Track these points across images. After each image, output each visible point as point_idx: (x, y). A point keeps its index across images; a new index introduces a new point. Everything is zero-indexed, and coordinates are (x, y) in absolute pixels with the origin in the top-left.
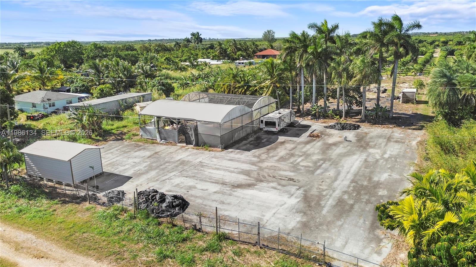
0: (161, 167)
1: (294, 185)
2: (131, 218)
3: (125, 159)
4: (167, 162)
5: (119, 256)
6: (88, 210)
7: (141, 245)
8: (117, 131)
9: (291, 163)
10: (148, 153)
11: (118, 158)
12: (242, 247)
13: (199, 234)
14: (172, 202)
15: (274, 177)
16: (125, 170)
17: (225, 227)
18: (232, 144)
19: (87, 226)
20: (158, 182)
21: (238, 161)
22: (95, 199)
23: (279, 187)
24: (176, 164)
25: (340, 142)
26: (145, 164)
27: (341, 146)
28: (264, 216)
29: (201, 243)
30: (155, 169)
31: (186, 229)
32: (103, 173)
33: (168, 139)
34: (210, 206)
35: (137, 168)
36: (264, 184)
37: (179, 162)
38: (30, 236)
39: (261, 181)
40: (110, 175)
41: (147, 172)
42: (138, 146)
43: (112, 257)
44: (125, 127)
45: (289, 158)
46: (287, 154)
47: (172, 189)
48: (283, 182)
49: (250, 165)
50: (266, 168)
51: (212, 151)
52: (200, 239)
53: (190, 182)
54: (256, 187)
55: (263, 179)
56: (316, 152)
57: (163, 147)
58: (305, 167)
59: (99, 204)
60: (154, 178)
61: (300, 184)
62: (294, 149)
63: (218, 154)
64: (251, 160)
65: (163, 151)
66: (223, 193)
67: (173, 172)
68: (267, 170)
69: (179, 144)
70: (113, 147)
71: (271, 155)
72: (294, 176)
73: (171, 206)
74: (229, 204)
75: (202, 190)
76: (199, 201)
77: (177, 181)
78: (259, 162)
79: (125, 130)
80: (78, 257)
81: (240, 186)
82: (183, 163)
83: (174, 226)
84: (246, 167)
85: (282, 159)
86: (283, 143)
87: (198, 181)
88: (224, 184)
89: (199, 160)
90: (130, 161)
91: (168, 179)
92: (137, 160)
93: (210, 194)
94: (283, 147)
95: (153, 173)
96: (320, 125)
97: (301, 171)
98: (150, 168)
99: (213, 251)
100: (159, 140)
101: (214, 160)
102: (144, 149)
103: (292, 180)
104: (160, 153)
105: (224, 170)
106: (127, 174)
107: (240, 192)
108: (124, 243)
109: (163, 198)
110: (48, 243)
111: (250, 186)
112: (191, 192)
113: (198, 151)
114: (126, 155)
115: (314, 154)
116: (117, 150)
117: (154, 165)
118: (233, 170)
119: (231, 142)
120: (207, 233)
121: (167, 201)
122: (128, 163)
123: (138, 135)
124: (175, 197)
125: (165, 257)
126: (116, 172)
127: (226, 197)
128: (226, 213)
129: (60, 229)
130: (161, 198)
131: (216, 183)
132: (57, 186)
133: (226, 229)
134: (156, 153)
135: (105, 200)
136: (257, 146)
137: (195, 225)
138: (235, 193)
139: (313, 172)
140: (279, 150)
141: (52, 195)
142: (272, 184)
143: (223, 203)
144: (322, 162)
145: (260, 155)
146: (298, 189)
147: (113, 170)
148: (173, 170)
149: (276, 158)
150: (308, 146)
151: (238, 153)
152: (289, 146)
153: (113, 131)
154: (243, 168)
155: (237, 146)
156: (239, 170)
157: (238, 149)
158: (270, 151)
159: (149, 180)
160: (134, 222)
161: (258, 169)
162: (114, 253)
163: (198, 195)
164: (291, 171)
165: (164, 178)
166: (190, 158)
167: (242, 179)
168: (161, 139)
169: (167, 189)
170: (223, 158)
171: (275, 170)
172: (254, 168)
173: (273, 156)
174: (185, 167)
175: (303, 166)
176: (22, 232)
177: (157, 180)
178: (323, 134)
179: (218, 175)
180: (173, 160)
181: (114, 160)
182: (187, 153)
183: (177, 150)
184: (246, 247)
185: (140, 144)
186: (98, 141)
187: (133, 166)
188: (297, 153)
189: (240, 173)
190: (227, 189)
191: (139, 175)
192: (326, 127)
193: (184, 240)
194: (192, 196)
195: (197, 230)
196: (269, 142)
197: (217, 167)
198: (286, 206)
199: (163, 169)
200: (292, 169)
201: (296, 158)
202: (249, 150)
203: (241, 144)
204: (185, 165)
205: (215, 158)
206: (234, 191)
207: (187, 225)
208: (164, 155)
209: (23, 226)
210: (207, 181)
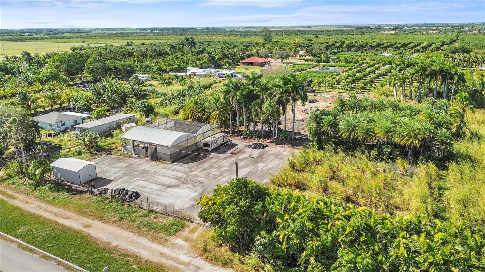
0: (131, 174)
1: (201, 186)
2: (110, 202)
3: (111, 169)
4: (135, 171)
5: (102, 218)
6: (88, 198)
7: (113, 214)
8: (108, 146)
9: (208, 173)
10: (125, 165)
11: (106, 168)
12: (158, 215)
13: (141, 210)
14: (131, 195)
15: (193, 181)
16: (110, 175)
17: (154, 207)
18: (179, 158)
19: (88, 205)
20: (127, 183)
21: (177, 171)
22: (92, 192)
23: (192, 187)
24: (140, 173)
25: (246, 158)
26: (122, 172)
27: (245, 161)
28: (176, 202)
29: (140, 213)
30: (127, 175)
31: (135, 207)
32: (97, 177)
33: (139, 154)
34: (151, 197)
35: (117, 175)
36: (185, 185)
37: (142, 171)
38: (60, 210)
39: (184, 184)
40: (101, 179)
41: (122, 177)
42: (120, 159)
43: (100, 219)
44: (114, 143)
45: (209, 169)
46: (209, 166)
47: (134, 188)
48: (196, 184)
49: (182, 174)
50: (191, 176)
51: (165, 164)
52: (140, 212)
53: (144, 184)
54: (180, 187)
55: (186, 182)
56: (227, 165)
57: (136, 160)
58: (214, 175)
59: (94, 195)
60: (126, 181)
61: (205, 185)
62: (215, 162)
63: (167, 166)
64: (185, 170)
65: (135, 164)
66: (160, 190)
67: (137, 177)
68: (191, 177)
69: (146, 158)
70: (105, 159)
71: (199, 167)
72: (204, 181)
73: (131, 197)
74: (161, 196)
75: (150, 188)
76: (147, 194)
77: (138, 183)
78: (189, 172)
79: (113, 146)
80: (84, 218)
81: (171, 186)
82: (144, 171)
83: (130, 206)
84: (180, 175)
85: (205, 169)
86: (211, 158)
87: (149, 183)
88: (163, 185)
89: (154, 170)
90: (114, 170)
91: (133, 182)
92: (118, 169)
93: (153, 191)
94: (210, 161)
95: (126, 178)
96: (244, 144)
97: (210, 178)
98: (125, 175)
99: (144, 217)
100: (133, 155)
101: (163, 170)
102: (124, 161)
103: (201, 183)
104: (132, 165)
105: (167, 177)
106: (110, 179)
107: (170, 189)
108: (105, 213)
109: (127, 192)
110: (70, 213)
111: (176, 186)
112: (144, 190)
113: (156, 163)
114: (112, 165)
115: (225, 166)
116: (107, 162)
117: (127, 173)
118: (172, 176)
119: (179, 157)
120: (144, 209)
121: (129, 194)
122: (112, 171)
123: (121, 151)
124: (133, 192)
125: (122, 218)
126: (105, 177)
127: (161, 192)
128: (157, 201)
129: (75, 207)
130: (126, 192)
131: (159, 184)
132: (71, 185)
133: (154, 208)
134: (130, 164)
135: (97, 193)
136: (194, 160)
137: (140, 206)
138: (166, 191)
139: (216, 178)
140: (206, 163)
141: (70, 190)
142: (189, 186)
143: (158, 195)
144: (225, 172)
145: (192, 167)
146: (201, 188)
147: (103, 175)
148: (137, 176)
149: (201, 169)
150: (225, 161)
151: (180, 165)
152: (213, 160)
153: (105, 147)
154: (178, 175)
155: (182, 160)
156: (175, 177)
157: (181, 162)
158: (200, 164)
159: (123, 182)
160: (111, 204)
161: (186, 177)
162: (100, 217)
163: (147, 191)
164: (204, 178)
165: (131, 181)
166: (150, 169)
167: (175, 182)
168: (135, 154)
169: (131, 187)
170: (169, 169)
171: (196, 177)
172: (185, 175)
173: (200, 168)
174: (145, 175)
175: (213, 174)
176: (57, 208)
177: (127, 182)
178: (240, 152)
179: (161, 179)
180: (139, 170)
181: (104, 169)
182: (149, 165)
183: (143, 163)
184: (160, 215)
185: (122, 157)
186: (96, 154)
187: (115, 173)
188: (215, 166)
189: (175, 179)
190: (163, 188)
191: (117, 179)
192: (246, 146)
193: (133, 212)
194: (144, 191)
195: (140, 208)
196: (204, 157)
197: (163, 174)
198: (189, 197)
199: (132, 176)
200: (206, 176)
201: (212, 169)
202: (187, 163)
203: (185, 159)
204: (145, 173)
205: (165, 169)
206: (167, 189)
207: (136, 206)
208: (134, 166)
209: (56, 205)
210: (154, 183)
